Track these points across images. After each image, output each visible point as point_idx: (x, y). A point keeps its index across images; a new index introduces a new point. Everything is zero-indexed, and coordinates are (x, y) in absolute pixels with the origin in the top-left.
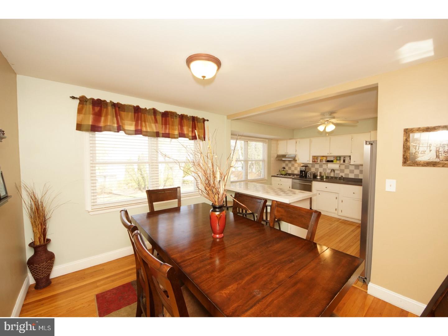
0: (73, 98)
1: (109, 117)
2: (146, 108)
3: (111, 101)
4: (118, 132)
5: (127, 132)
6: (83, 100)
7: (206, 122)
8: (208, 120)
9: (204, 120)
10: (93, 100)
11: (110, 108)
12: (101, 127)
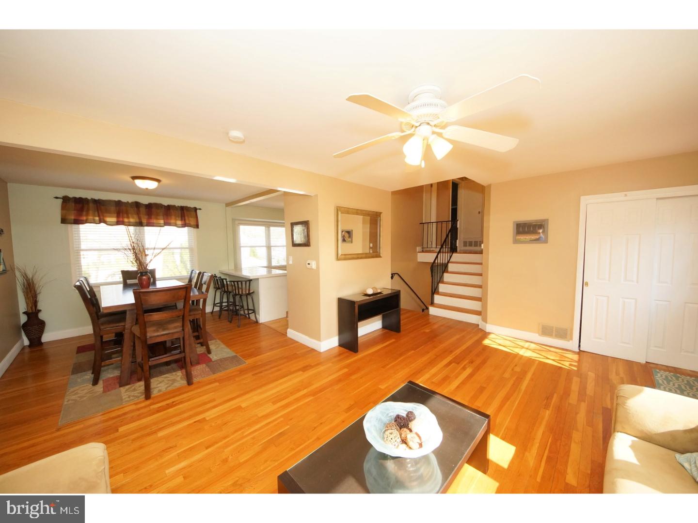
0: (57, 198)
1: (91, 212)
2: (128, 202)
3: (92, 199)
4: (99, 223)
5: (108, 223)
6: (66, 200)
7: (198, 211)
8: (200, 209)
9: (195, 209)
10: (75, 198)
11: (91, 205)
12: (83, 220)
